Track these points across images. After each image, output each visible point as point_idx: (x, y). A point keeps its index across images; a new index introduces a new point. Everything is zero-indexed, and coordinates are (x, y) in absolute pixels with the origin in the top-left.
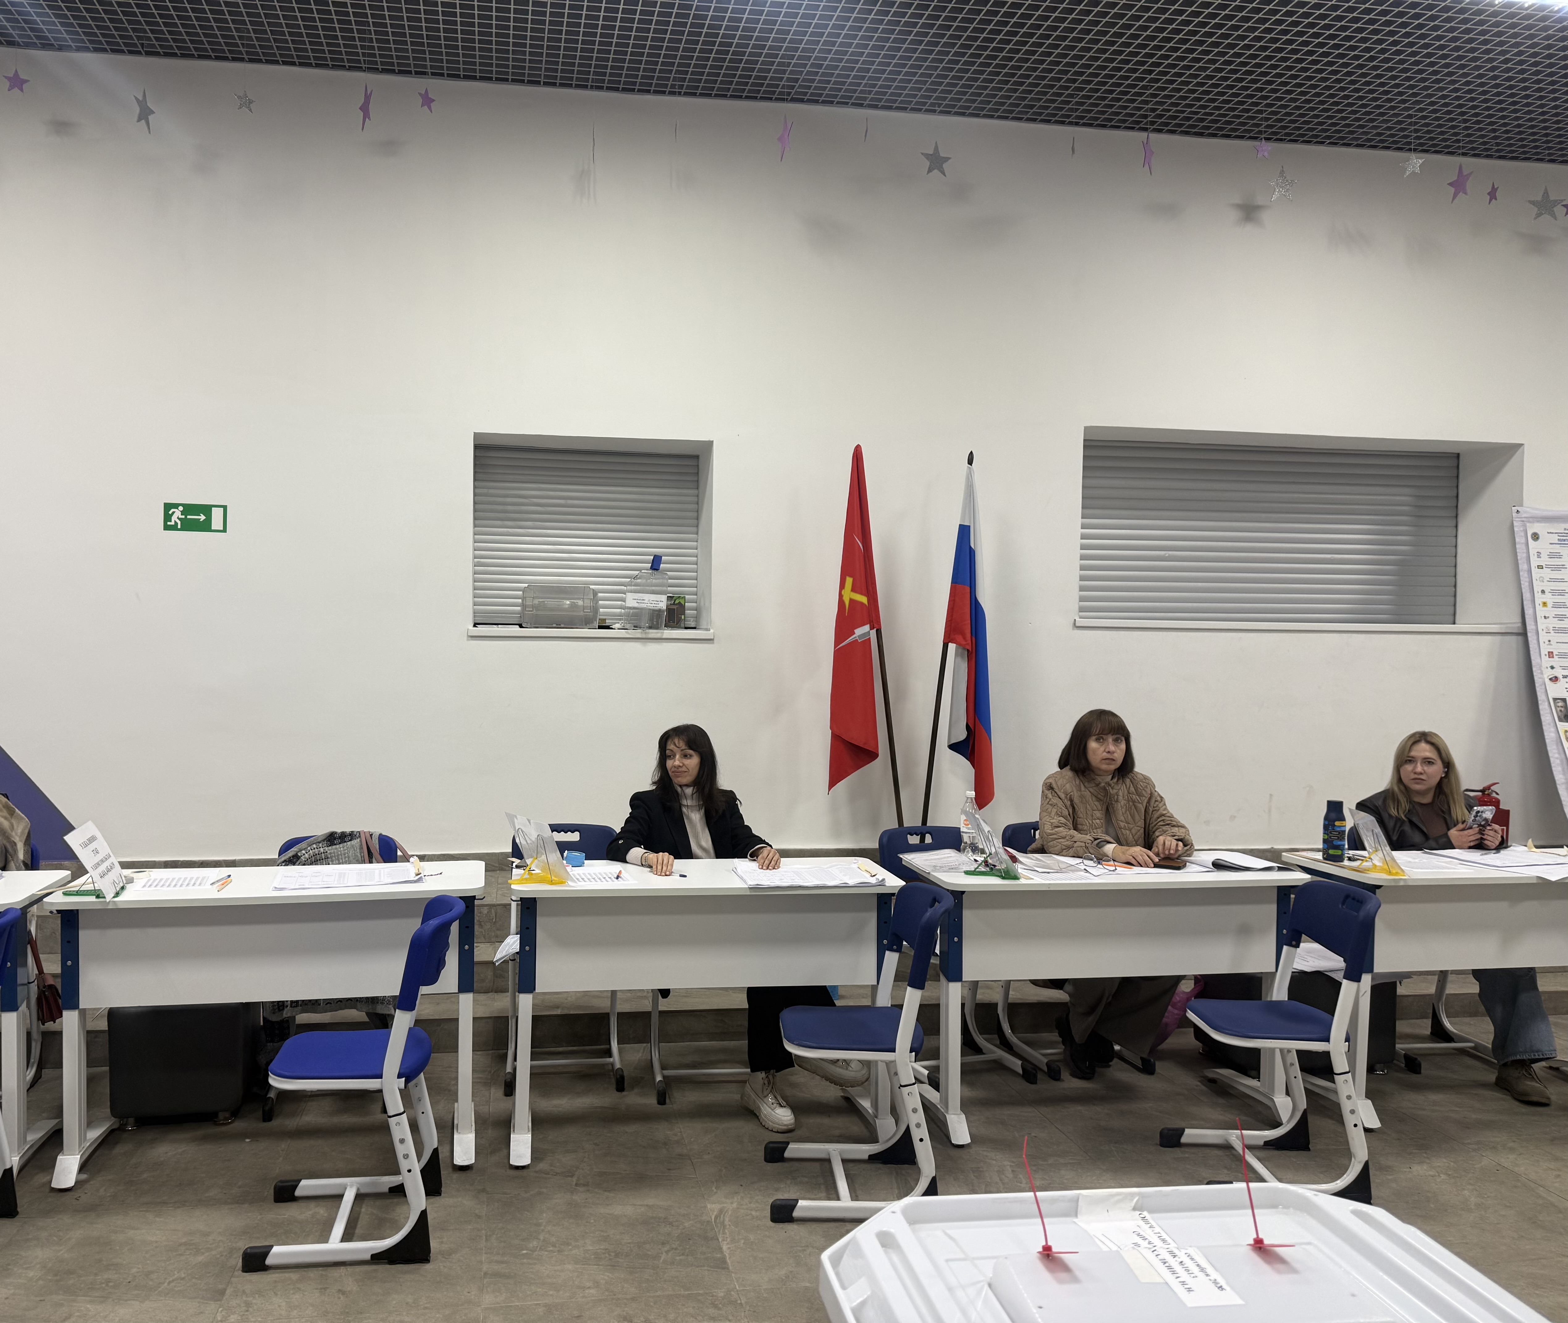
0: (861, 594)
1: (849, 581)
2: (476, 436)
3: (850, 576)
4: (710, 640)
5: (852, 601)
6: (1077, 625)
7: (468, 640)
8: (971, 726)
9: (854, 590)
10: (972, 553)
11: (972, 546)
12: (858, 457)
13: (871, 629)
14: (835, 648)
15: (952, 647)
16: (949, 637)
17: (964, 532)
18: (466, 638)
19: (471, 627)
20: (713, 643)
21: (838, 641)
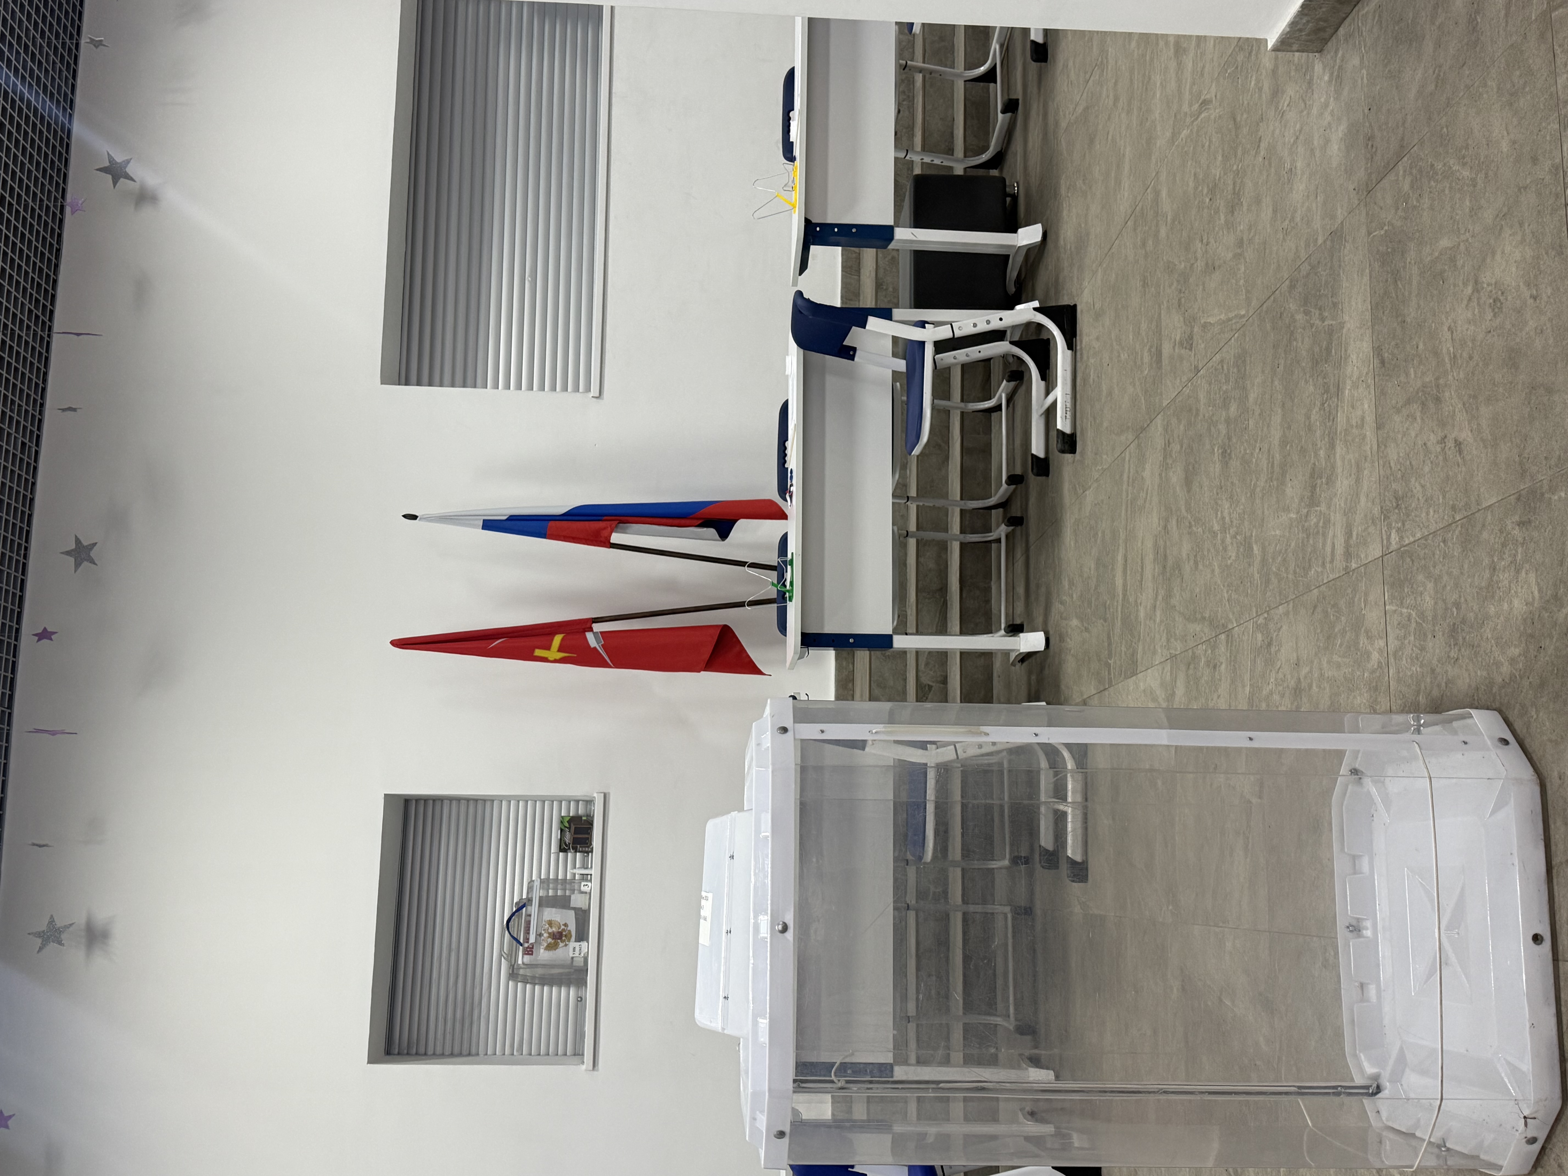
0: (552, 640)
1: (538, 652)
2: (373, 1059)
3: (533, 651)
4: (606, 797)
5: (560, 650)
6: (597, 395)
7: (598, 1070)
8: (700, 522)
9: (548, 648)
10: (513, 518)
11: (505, 518)
12: (402, 644)
13: (591, 630)
14: (611, 667)
15: (616, 538)
16: (604, 543)
17: (490, 525)
18: (595, 1073)
19: (584, 1067)
20: (609, 793)
21: (604, 665)
